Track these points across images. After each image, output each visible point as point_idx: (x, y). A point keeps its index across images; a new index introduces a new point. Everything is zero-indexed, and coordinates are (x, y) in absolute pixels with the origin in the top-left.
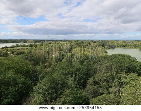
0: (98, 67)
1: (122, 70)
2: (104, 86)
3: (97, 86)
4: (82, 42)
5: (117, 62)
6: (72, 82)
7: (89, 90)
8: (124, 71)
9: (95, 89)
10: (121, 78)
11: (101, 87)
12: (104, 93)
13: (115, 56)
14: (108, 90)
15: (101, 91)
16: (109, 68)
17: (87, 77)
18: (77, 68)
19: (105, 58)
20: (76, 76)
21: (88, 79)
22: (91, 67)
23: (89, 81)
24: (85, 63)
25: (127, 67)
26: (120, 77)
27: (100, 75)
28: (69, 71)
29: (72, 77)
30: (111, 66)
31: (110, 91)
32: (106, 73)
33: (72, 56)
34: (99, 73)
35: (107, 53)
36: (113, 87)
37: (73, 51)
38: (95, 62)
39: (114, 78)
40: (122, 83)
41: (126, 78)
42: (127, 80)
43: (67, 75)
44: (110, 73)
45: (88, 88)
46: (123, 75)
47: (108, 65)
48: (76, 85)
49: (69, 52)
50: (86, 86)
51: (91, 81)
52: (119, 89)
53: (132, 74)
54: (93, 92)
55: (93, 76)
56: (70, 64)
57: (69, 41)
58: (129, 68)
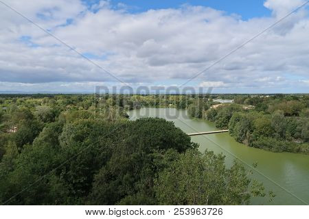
0: (112, 146)
1: (154, 146)
2: (127, 180)
3: (112, 183)
4: (80, 98)
5: (146, 133)
6: (59, 184)
7: (97, 194)
8: (158, 147)
9: (109, 190)
10: (154, 160)
11: (120, 183)
12: (126, 194)
13: (141, 122)
14: (133, 187)
15: (120, 192)
16: (132, 146)
17: (92, 170)
18: (69, 153)
19: (124, 126)
20: (68, 170)
21: (94, 173)
22: (100, 147)
23: (96, 177)
24: (87, 141)
25: (161, 140)
26: (152, 159)
27: (118, 161)
28: (51, 161)
29: (58, 174)
30: (135, 140)
31: (136, 188)
32: (127, 155)
33: (58, 130)
34: (115, 157)
35: (127, 117)
36: (142, 180)
37: (59, 117)
38: (107, 137)
39: (142, 161)
40: (156, 168)
41: (162, 158)
42: (164, 162)
43: (47, 171)
44: (135, 154)
45: (96, 192)
46: (157, 154)
47: (130, 138)
48: (70, 190)
49: (52, 121)
50: (92, 186)
51: (100, 174)
52: (152, 181)
53: (169, 150)
54: (105, 196)
55: (104, 164)
56: (54, 147)
57: (51, 96)
58: (165, 141)
